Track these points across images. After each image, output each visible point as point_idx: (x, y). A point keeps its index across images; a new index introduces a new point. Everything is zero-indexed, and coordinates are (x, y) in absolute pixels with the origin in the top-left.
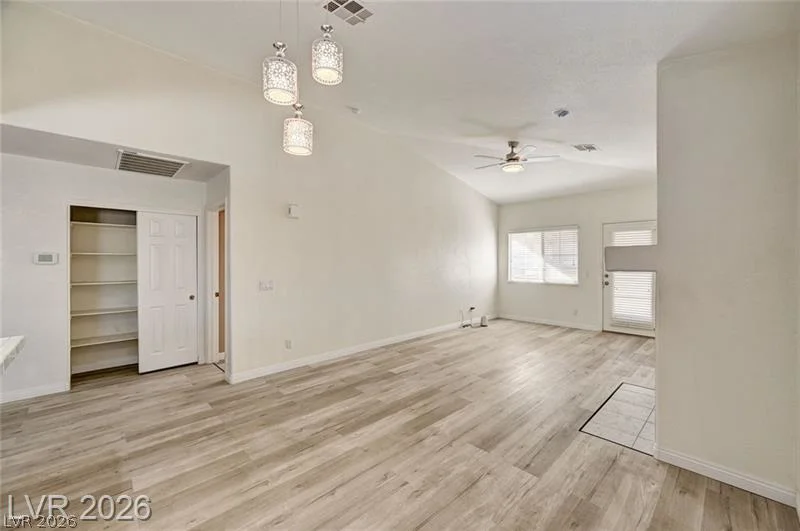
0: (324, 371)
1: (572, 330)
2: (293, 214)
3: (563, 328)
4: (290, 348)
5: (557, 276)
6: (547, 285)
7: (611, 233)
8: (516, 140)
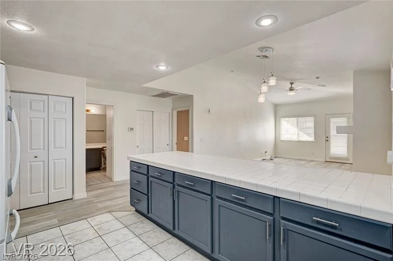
1: (311, 161)
3: (308, 160)
5: (305, 138)
6: (299, 141)
7: (329, 119)
8: (293, 82)
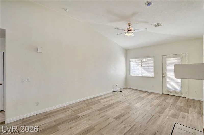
0: (50, 115)
1: (151, 93)
2: (39, 51)
3: (149, 92)
4: (38, 105)
6: (143, 77)
7: (165, 59)
8: (130, 23)
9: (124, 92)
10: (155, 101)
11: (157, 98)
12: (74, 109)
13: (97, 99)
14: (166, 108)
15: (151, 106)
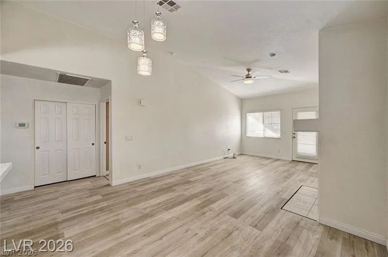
1: (277, 160)
2: (142, 104)
3: (273, 159)
4: (141, 168)
5: (270, 134)
6: (265, 138)
7: (296, 113)
8: (250, 68)
9: (238, 158)
10: (282, 167)
11: (284, 165)
12: (182, 174)
13: (205, 166)
14: (294, 174)
15: (275, 172)
